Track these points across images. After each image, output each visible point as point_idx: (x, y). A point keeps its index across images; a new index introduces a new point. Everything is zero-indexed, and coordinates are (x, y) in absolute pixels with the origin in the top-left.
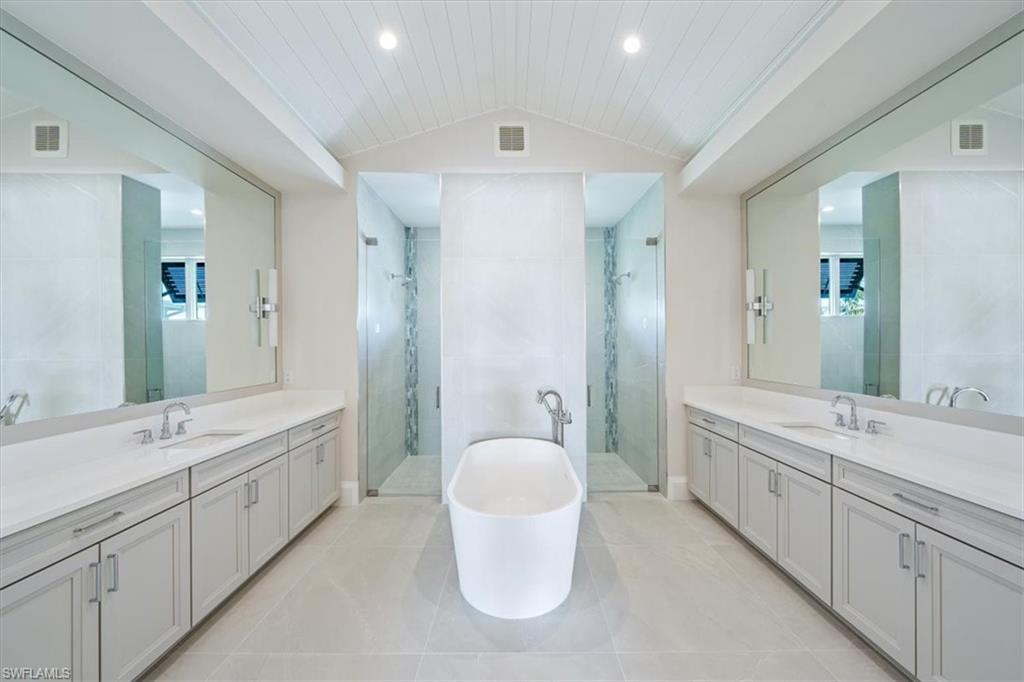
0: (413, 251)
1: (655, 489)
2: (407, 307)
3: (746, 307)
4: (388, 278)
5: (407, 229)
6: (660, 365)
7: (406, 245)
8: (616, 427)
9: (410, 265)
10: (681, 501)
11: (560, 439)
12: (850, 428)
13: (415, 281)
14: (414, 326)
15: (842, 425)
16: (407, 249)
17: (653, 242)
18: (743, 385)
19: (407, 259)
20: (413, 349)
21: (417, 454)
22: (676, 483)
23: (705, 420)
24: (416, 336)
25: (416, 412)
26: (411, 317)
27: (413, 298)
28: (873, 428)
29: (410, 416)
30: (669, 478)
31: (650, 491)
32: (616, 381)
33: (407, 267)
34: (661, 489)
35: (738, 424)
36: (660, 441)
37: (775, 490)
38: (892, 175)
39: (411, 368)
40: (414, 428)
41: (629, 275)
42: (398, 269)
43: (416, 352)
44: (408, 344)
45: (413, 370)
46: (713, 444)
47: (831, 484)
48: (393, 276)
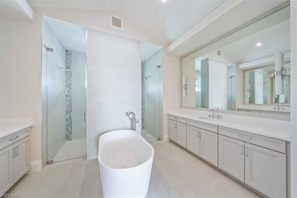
0: (70, 60)
1: (159, 139)
2: (67, 82)
3: (182, 87)
4: (58, 69)
5: (67, 51)
6: (161, 103)
7: (67, 57)
8: (144, 122)
9: (68, 66)
10: (166, 142)
11: (134, 129)
12: (213, 118)
13: (71, 72)
14: (70, 90)
15: (210, 117)
16: (67, 59)
17: (159, 67)
18: (181, 108)
19: (67, 63)
20: (69, 99)
21: (71, 140)
22: (166, 137)
23: (175, 118)
24: (71, 93)
25: (71, 124)
26: (68, 86)
27: (69, 79)
28: (218, 117)
29: (68, 125)
30: (164, 136)
31: (158, 140)
32: (144, 108)
33: (67, 66)
34: (161, 139)
35: (186, 119)
36: (161, 125)
37: (200, 136)
38: (207, 59)
39: (68, 106)
40: (70, 130)
41: (149, 77)
42: (62, 65)
43: (71, 99)
44: (67, 97)
45: (70, 107)
46: (178, 125)
47: (218, 134)
48: (60, 68)
